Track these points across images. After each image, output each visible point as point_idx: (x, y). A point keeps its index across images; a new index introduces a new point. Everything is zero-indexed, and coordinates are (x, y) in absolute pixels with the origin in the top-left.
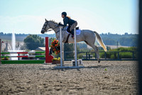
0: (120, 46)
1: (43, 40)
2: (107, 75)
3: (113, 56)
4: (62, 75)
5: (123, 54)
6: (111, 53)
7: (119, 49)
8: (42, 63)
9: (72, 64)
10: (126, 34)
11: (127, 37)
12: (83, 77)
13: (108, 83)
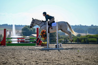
0: (88, 34)
1: (35, 29)
2: (79, 54)
3: (83, 41)
4: (48, 54)
5: (90, 39)
6: (82, 39)
7: (87, 36)
8: (34, 45)
9: (55, 46)
10: (92, 25)
11: (93, 28)
12: (62, 56)
13: (80, 61)
